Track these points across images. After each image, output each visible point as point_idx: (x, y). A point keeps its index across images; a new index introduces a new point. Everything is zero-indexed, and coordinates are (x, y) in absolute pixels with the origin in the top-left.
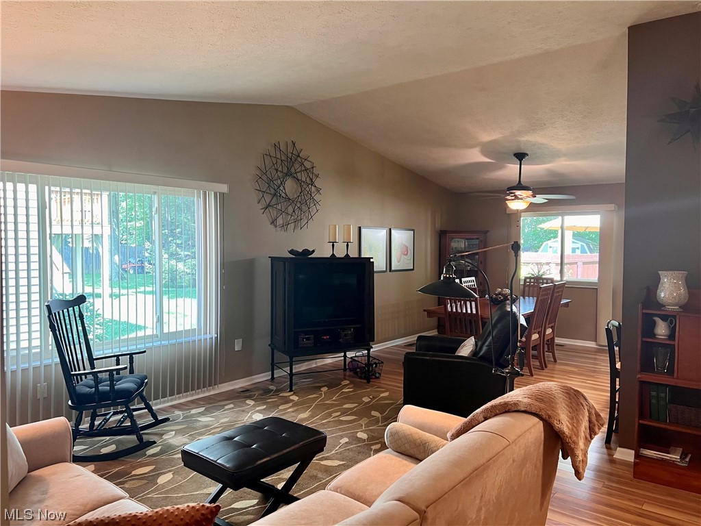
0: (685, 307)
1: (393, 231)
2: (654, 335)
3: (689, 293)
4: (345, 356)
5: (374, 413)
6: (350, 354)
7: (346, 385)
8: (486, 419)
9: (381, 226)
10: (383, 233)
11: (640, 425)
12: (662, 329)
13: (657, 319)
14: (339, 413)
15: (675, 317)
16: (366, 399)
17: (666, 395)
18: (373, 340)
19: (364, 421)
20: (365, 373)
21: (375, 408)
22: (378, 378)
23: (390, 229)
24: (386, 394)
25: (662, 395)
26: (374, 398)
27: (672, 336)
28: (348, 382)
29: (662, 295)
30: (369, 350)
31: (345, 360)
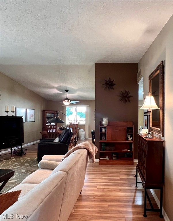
0: (108, 125)
1: (28, 110)
2: (102, 132)
3: (109, 122)
4: (11, 150)
5: (26, 164)
6: (13, 149)
7: (13, 158)
8: (73, 152)
9: (24, 108)
10: (24, 110)
11: (100, 152)
12: (103, 130)
13: (103, 128)
14: (13, 166)
15: (106, 127)
16: (22, 161)
17: (105, 145)
18: (23, 143)
19: (23, 167)
20: (20, 154)
21: (26, 162)
22: (25, 154)
23: (27, 109)
24: (29, 158)
25: (104, 145)
26: (25, 160)
27: (105, 132)
28: (14, 157)
29: (103, 123)
30: (22, 146)
31: (11, 151)
